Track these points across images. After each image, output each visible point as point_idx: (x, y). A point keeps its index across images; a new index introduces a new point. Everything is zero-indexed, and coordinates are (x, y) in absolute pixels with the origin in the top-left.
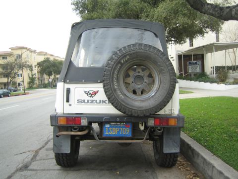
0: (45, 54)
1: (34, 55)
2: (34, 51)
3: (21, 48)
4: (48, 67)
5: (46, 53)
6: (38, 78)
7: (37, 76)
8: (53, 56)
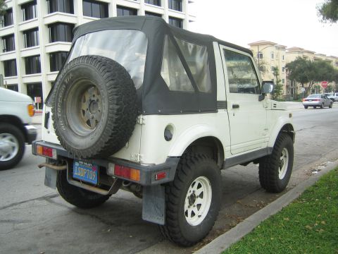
0: (300, 50)
1: (282, 53)
2: (283, 48)
3: (257, 45)
4: (301, 70)
5: (302, 49)
6: (287, 87)
7: (285, 84)
8: (312, 53)
